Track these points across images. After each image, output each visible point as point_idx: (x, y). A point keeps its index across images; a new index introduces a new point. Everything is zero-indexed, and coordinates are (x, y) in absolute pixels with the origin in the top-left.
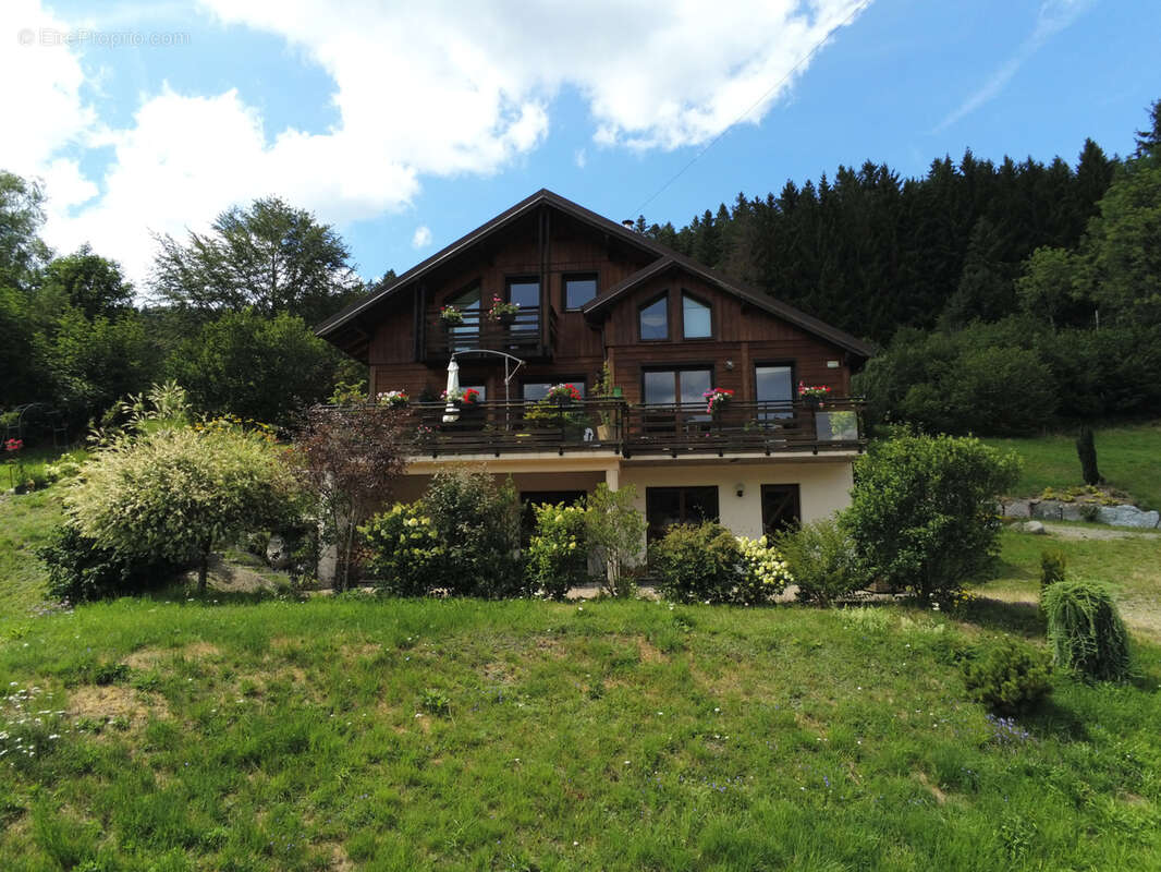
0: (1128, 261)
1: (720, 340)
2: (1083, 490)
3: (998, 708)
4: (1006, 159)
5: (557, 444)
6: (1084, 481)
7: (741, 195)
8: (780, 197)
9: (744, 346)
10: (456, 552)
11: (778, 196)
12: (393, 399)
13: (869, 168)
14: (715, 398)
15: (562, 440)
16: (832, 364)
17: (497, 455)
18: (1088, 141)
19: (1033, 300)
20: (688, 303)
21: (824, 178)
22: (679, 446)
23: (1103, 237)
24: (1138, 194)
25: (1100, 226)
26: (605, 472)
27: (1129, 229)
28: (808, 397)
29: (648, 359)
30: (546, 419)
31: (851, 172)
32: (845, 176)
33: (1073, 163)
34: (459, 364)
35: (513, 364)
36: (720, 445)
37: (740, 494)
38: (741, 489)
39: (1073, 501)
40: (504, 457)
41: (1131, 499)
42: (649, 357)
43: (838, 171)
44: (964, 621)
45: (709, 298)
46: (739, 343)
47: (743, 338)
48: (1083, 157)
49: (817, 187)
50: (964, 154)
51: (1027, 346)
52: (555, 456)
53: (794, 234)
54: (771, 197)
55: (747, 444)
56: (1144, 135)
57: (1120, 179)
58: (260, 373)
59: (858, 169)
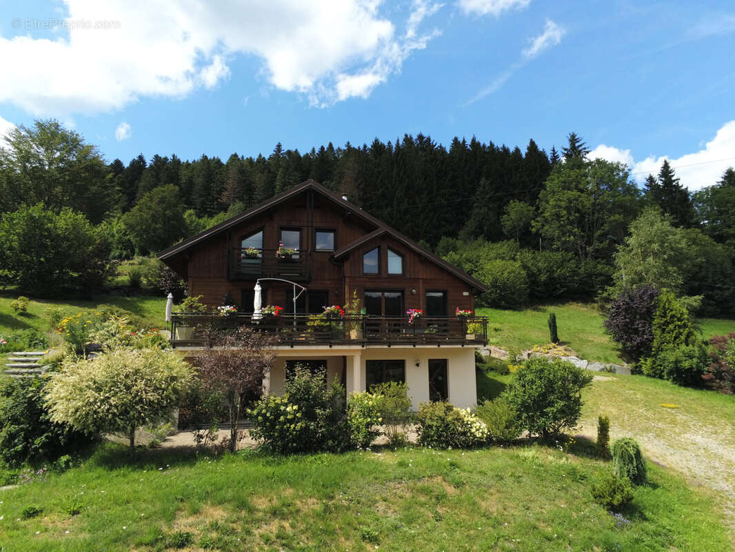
0: (558, 216)
1: (408, 276)
2: (551, 346)
3: (613, 509)
4: (491, 143)
5: (327, 341)
6: (550, 341)
7: (348, 143)
8: (370, 147)
9: (421, 281)
10: (312, 425)
11: (369, 146)
12: (228, 312)
13: (421, 137)
14: (415, 315)
15: (332, 339)
16: (466, 294)
17: (292, 347)
18: (531, 140)
19: (509, 228)
20: (390, 253)
21: (398, 141)
22: (392, 341)
23: (547, 202)
24: (565, 182)
25: (546, 196)
26: (353, 356)
27: (561, 201)
28: (461, 316)
29: (368, 285)
30: (323, 326)
31: (411, 138)
32: (408, 139)
33: (524, 151)
34: (261, 286)
35: (298, 290)
36: (414, 340)
37: (418, 365)
38: (418, 362)
39: (548, 353)
40: (296, 348)
41: (574, 352)
42: (368, 284)
43: (404, 137)
44: (568, 453)
45: (403, 251)
46: (419, 279)
47: (420, 277)
48: (529, 149)
49: (394, 146)
50: (472, 138)
51: (514, 259)
52: (327, 347)
53: (379, 172)
54: (365, 146)
55: (428, 340)
56: (565, 149)
57: (555, 172)
58: (50, 252)
59: (415, 137)
